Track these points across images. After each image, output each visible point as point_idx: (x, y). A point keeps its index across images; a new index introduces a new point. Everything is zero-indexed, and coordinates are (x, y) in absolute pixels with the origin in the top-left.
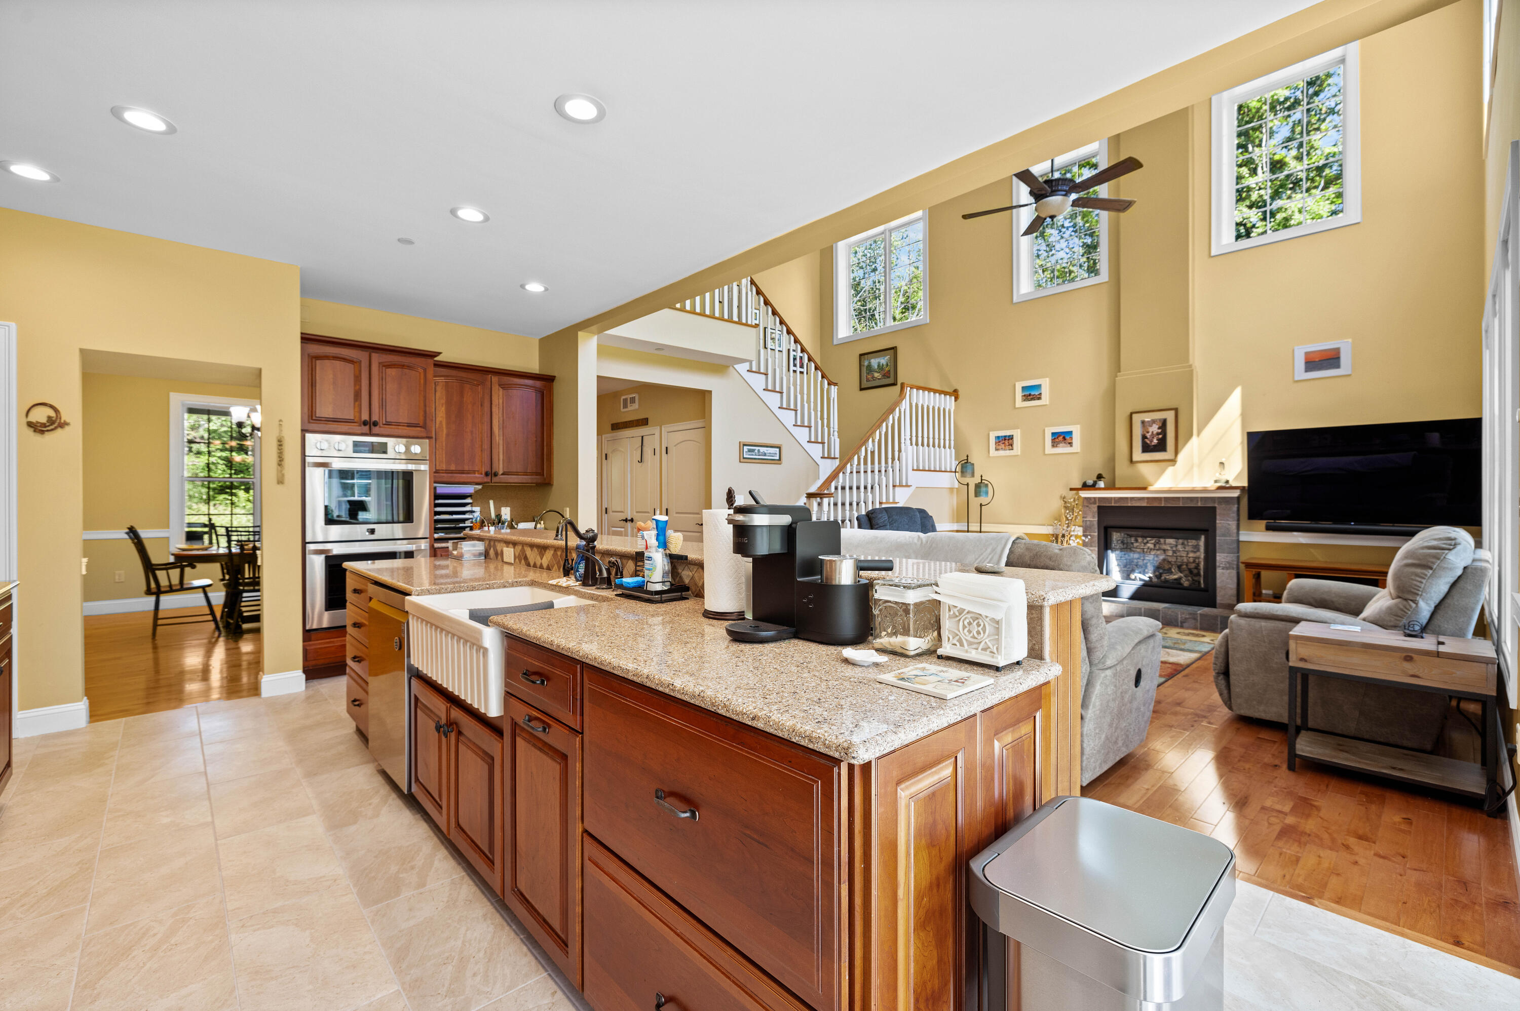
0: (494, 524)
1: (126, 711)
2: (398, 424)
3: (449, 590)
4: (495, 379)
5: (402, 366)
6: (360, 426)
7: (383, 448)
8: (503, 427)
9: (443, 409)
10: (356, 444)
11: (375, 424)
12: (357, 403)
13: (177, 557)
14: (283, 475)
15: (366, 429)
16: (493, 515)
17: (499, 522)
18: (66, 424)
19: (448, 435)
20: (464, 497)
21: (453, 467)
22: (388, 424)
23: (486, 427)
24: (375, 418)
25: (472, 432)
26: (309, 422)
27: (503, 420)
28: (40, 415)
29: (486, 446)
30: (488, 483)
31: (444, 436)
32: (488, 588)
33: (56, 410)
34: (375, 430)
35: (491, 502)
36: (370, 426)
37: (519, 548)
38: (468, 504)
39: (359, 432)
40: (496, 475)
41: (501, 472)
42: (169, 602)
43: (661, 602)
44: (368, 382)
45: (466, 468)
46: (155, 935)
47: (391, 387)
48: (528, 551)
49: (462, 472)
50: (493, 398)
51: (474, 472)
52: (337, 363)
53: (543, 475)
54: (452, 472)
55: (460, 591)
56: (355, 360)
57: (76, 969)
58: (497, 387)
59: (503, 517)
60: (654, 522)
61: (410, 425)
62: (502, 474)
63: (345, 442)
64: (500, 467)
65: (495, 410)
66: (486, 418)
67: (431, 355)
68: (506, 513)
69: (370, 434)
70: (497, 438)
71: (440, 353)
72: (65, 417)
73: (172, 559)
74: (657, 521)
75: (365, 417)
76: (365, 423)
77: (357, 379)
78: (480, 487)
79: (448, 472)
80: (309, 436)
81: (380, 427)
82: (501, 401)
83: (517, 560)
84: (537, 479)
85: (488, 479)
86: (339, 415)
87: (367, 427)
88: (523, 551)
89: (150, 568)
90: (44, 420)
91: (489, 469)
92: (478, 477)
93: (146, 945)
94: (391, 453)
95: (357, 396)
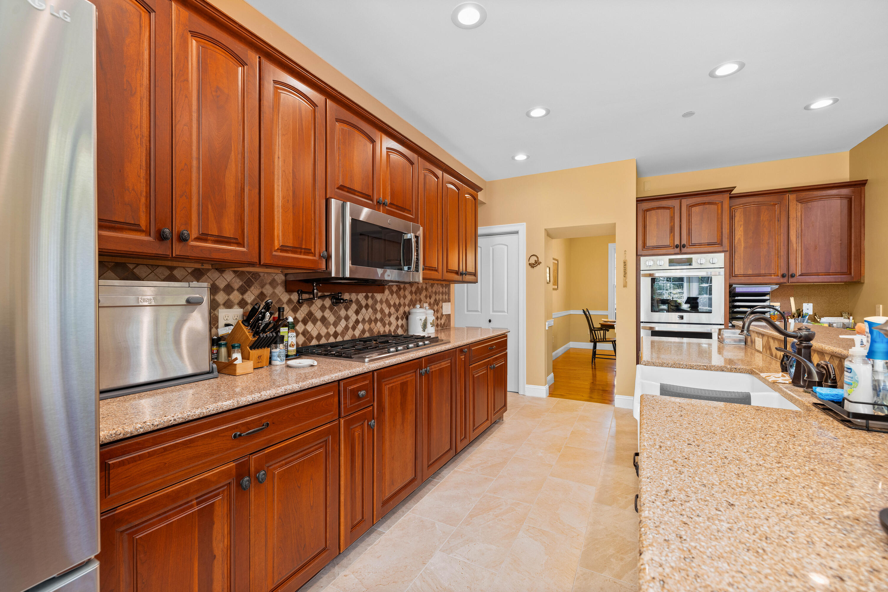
0: (794, 316)
1: (562, 395)
2: (700, 245)
3: (670, 365)
4: (792, 197)
5: (704, 204)
6: (674, 248)
7: (689, 262)
8: (801, 235)
9: (742, 228)
10: (671, 262)
11: (684, 246)
12: (671, 234)
13: (602, 325)
14: (626, 282)
15: (677, 250)
16: (794, 310)
17: (799, 315)
18: (541, 263)
19: (745, 248)
20: (764, 294)
21: (750, 272)
22: (694, 245)
23: (783, 238)
24: (684, 242)
25: (768, 244)
26: (642, 250)
27: (802, 230)
28: (533, 260)
29: (783, 253)
30: (785, 283)
31: (742, 248)
32: (705, 369)
33: (537, 257)
34: (684, 250)
35: (792, 300)
36: (680, 248)
37: (765, 338)
38: (767, 300)
39: (673, 252)
40: (793, 276)
41: (799, 273)
42: (600, 346)
43: (868, 429)
44: (679, 219)
45: (763, 272)
46: (501, 509)
47: (695, 219)
48: (771, 341)
49: (759, 275)
50: (791, 213)
51: (770, 275)
52: (659, 211)
53: (850, 274)
54: (749, 276)
55: (680, 368)
56: (671, 207)
57: (474, 506)
58: (795, 202)
59: (805, 311)
60: (866, 324)
61: (709, 244)
62: (799, 275)
63: (664, 261)
64: (797, 268)
65: (792, 222)
66: (783, 230)
67: (729, 191)
68: (808, 308)
69: (681, 253)
70: (795, 245)
71: (735, 187)
72: (540, 260)
73: (599, 326)
74: (871, 324)
75: (677, 242)
76: (677, 247)
77: (672, 218)
78: (777, 287)
79: (745, 276)
80: (642, 258)
81: (687, 248)
82: (799, 214)
83: (764, 349)
84: (845, 278)
85: (784, 280)
86: (660, 243)
87: (679, 249)
88: (768, 342)
89: (592, 330)
90: (534, 262)
91: (784, 271)
92: (774, 279)
93: (495, 512)
94: (694, 265)
95: (672, 230)
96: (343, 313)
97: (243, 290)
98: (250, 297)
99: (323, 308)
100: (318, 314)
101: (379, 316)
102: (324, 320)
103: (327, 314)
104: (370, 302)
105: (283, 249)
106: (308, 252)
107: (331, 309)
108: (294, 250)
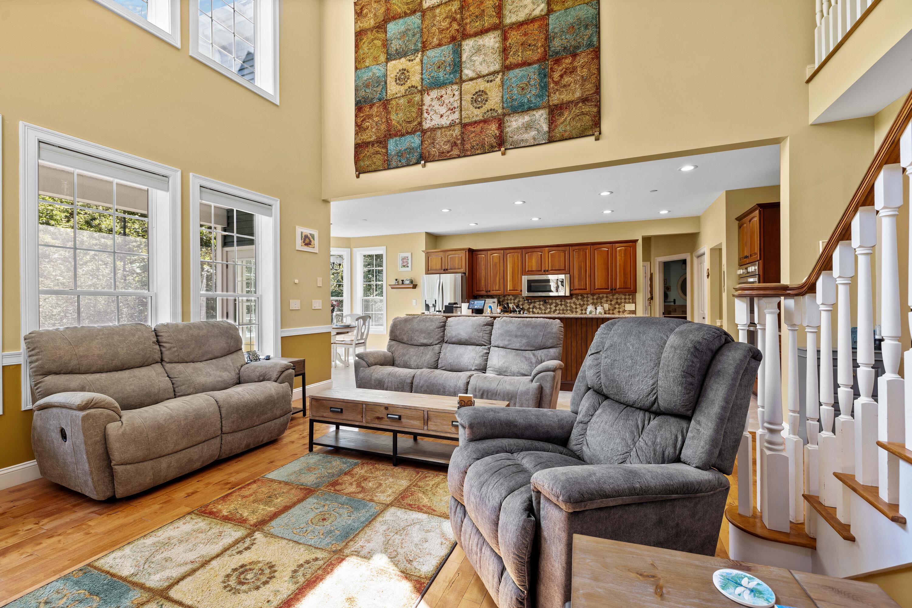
96: (548, 306)
97: (514, 300)
98: (516, 301)
99: (540, 305)
100: (538, 306)
101: (569, 308)
102: (540, 308)
103: (541, 306)
104: (563, 303)
105: (510, 290)
106: (517, 290)
107: (543, 305)
108: (513, 290)
